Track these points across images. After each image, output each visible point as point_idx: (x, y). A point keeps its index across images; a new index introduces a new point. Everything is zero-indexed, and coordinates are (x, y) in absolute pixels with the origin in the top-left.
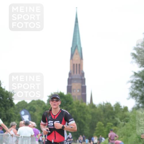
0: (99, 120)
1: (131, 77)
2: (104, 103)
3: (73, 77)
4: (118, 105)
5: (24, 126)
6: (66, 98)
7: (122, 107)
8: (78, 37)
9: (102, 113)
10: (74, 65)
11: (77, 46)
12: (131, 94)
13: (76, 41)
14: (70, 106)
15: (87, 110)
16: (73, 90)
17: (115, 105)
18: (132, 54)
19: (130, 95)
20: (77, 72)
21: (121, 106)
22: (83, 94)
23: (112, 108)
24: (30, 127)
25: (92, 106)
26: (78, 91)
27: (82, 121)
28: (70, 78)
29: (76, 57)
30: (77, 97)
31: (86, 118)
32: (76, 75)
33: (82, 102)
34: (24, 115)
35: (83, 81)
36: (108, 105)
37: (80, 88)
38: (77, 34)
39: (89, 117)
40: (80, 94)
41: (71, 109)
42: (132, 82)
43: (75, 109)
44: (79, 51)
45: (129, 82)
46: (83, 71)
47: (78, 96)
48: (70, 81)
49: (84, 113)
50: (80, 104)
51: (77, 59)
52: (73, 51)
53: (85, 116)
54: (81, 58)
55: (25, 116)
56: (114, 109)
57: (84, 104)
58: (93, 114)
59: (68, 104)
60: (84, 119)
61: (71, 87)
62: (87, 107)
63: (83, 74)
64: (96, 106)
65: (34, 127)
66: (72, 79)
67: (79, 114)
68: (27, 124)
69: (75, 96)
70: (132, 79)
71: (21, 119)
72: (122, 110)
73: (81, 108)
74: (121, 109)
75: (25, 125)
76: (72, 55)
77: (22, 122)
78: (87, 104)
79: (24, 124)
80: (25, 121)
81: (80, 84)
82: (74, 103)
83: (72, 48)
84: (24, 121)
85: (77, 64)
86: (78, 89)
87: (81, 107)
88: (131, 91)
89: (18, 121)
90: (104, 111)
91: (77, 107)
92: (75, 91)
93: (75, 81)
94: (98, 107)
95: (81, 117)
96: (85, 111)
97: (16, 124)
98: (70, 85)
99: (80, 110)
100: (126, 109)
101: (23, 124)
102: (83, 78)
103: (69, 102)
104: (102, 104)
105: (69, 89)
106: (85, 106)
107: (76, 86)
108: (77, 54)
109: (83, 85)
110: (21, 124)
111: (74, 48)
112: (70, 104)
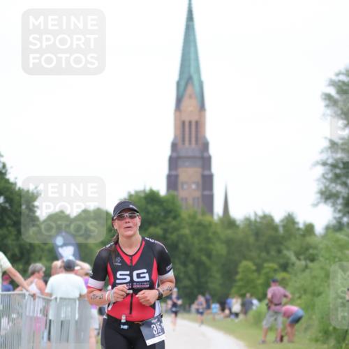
0: (245, 258)
1: (322, 152)
2: (256, 215)
3: (183, 153)
4: (290, 220)
5: (62, 272)
6: (165, 204)
7: (301, 226)
8: (192, 56)
9: (252, 240)
10: (184, 123)
11: (190, 79)
12: (322, 193)
13: (189, 66)
14: (174, 223)
15: (215, 233)
16: (183, 184)
17: (282, 221)
18: (324, 97)
19: (319, 196)
20: (190, 141)
21: (297, 223)
22: (206, 193)
23: (275, 228)
24: (76, 274)
25: (228, 222)
26: (194, 186)
27: (204, 258)
28: (175, 155)
29: (190, 105)
30: (190, 202)
31: (214, 253)
32: (190, 149)
33: (203, 214)
34: (62, 246)
35: (206, 161)
36: (267, 221)
37: (198, 178)
38: (192, 49)
39: (220, 249)
40: (198, 194)
41: (176, 229)
42: (324, 164)
43: (186, 231)
44: (197, 89)
45: (317, 163)
46: (204, 137)
47: (194, 199)
48: (174, 162)
49: (208, 240)
50: (199, 217)
51: (190, 109)
52: (182, 88)
53: (211, 246)
54: (202, 107)
55: (65, 248)
56: (281, 230)
57: (207, 218)
58: (229, 242)
59: (170, 219)
60: (209, 256)
61: (177, 176)
62: (216, 224)
63: (205, 146)
64: (238, 223)
65: (87, 274)
66: (178, 158)
67: (196, 241)
68: (69, 267)
69: (186, 199)
70: (324, 157)
71: (56, 257)
72: (301, 233)
73: (202, 229)
74: (299, 229)
75: (64, 270)
76: (179, 101)
77: (58, 263)
78: (216, 218)
79: (62, 269)
80: (65, 259)
81: (199, 170)
82: (184, 214)
83: (178, 84)
84: (63, 262)
85: (190, 123)
86: (194, 183)
87: (200, 224)
88: (321, 186)
89: (48, 260)
90: (257, 234)
91: (192, 225)
92: (185, 187)
93: (187, 164)
94: (242, 226)
95: (201, 250)
96: (210, 235)
97: (44, 269)
98: (174, 173)
99: (197, 233)
100: (310, 228)
101: (61, 267)
102: (205, 155)
103: (173, 214)
104: (253, 218)
105: (172, 181)
106: (210, 224)
107: (189, 174)
108: (190, 97)
109: (206, 173)
110: (56, 267)
111: (183, 83)
112: (175, 218)
